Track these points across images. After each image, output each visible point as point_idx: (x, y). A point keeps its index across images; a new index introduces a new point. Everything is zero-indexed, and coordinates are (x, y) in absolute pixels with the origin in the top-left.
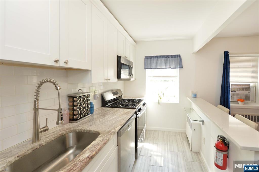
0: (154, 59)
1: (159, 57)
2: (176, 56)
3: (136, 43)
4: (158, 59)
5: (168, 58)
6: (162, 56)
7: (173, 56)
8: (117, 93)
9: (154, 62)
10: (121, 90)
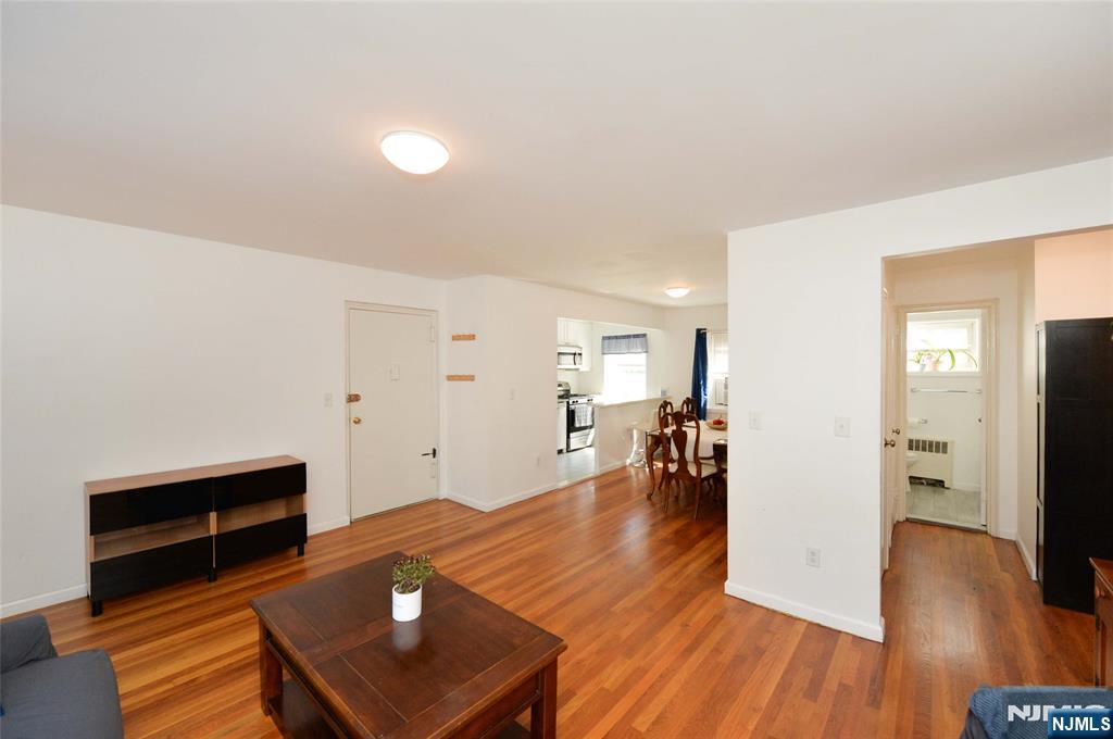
0: (613, 340)
1: (619, 338)
4: (619, 340)
5: (630, 338)
7: (635, 336)
8: (560, 385)
9: (613, 344)
10: (568, 384)
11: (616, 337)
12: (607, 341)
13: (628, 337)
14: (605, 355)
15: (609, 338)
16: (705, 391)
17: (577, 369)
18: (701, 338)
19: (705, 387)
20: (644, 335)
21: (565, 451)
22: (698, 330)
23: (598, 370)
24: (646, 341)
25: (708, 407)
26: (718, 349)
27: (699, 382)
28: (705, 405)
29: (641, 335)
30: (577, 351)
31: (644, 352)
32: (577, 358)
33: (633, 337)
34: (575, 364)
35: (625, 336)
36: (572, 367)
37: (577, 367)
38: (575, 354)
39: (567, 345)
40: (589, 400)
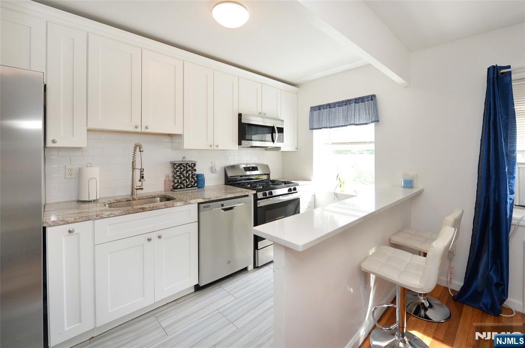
0: (325, 110)
1: (333, 106)
2: (365, 100)
3: (297, 87)
4: (333, 109)
5: (350, 104)
6: (339, 103)
7: (357, 101)
8: (255, 169)
9: (324, 115)
10: (267, 165)
11: (329, 106)
12: (316, 113)
13: (347, 102)
14: (314, 131)
15: (319, 108)
16: (511, 184)
17: (278, 148)
19: (512, 178)
20: (372, 98)
21: (251, 267)
22: (493, 70)
23: (304, 153)
24: (375, 105)
29: (368, 97)
30: (277, 125)
31: (372, 122)
32: (277, 135)
33: (355, 103)
34: (273, 141)
35: (343, 102)
36: (270, 144)
37: (276, 144)
38: (272, 130)
39: (261, 115)
40: (290, 190)
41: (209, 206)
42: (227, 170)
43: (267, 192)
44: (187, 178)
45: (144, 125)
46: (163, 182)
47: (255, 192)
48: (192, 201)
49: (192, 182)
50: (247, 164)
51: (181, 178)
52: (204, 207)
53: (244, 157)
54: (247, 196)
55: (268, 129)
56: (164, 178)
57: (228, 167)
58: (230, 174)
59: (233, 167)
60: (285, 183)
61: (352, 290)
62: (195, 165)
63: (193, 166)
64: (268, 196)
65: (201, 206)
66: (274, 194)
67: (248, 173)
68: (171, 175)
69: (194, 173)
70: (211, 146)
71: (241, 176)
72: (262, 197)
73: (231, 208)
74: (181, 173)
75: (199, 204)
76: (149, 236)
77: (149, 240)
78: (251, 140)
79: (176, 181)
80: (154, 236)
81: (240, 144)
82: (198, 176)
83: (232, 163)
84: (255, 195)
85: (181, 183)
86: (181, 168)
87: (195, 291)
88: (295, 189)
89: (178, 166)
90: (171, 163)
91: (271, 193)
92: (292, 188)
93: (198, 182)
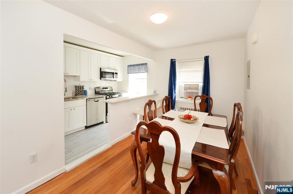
3: (123, 57)
6: (136, 65)
8: (107, 88)
9: (132, 69)
10: (112, 87)
11: (134, 65)
12: (129, 67)
13: (139, 65)
14: (129, 74)
15: (131, 66)
16: (175, 91)
17: (116, 81)
18: (173, 63)
19: (175, 89)
20: (146, 64)
21: (105, 122)
22: (172, 60)
23: (126, 81)
24: (147, 66)
25: (176, 99)
26: (181, 70)
27: (172, 86)
28: (175, 98)
29: (145, 64)
30: (115, 72)
31: (146, 72)
32: (115, 75)
33: (141, 65)
34: (113, 78)
35: (138, 64)
36: (112, 79)
37: (115, 79)
38: (113, 73)
39: (109, 68)
40: (119, 95)
41: (90, 100)
42: (96, 89)
43: (111, 96)
44: (81, 91)
45: (67, 73)
46: (72, 93)
47: (106, 96)
48: (84, 98)
49: (83, 93)
50: (104, 86)
51: (79, 91)
52: (88, 100)
53: (102, 84)
54: (103, 97)
55: (111, 73)
56: (72, 91)
57: (96, 88)
58: (97, 90)
59: (98, 88)
60: (118, 93)
61: (130, 119)
62: (84, 87)
63: (83, 87)
64: (111, 97)
65: (87, 100)
66: (113, 97)
67: (104, 90)
68: (75, 90)
69: (83, 89)
70: (90, 80)
71: (101, 91)
72: (109, 98)
73: (97, 101)
74: (79, 90)
75: (87, 99)
76: (71, 109)
77: (71, 110)
78: (106, 78)
79: (77, 92)
80: (72, 109)
81: (101, 79)
82: (85, 91)
83: (98, 86)
84: (106, 97)
85: (79, 93)
86: (79, 88)
87: (85, 129)
88: (121, 95)
89: (77, 87)
90: (75, 86)
91: (112, 96)
92: (120, 95)
93: (85, 93)
